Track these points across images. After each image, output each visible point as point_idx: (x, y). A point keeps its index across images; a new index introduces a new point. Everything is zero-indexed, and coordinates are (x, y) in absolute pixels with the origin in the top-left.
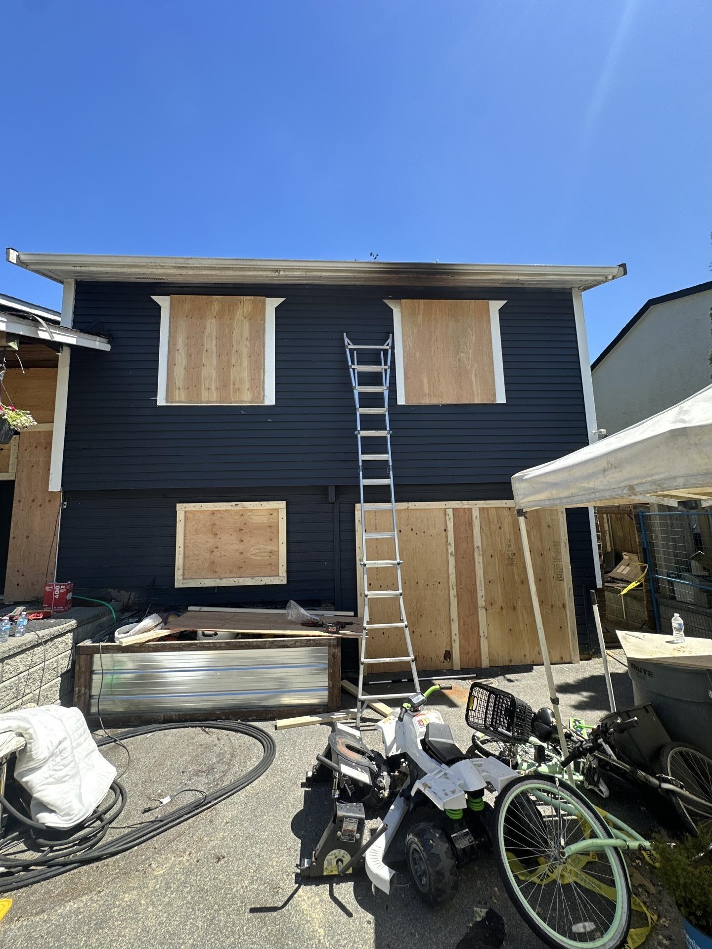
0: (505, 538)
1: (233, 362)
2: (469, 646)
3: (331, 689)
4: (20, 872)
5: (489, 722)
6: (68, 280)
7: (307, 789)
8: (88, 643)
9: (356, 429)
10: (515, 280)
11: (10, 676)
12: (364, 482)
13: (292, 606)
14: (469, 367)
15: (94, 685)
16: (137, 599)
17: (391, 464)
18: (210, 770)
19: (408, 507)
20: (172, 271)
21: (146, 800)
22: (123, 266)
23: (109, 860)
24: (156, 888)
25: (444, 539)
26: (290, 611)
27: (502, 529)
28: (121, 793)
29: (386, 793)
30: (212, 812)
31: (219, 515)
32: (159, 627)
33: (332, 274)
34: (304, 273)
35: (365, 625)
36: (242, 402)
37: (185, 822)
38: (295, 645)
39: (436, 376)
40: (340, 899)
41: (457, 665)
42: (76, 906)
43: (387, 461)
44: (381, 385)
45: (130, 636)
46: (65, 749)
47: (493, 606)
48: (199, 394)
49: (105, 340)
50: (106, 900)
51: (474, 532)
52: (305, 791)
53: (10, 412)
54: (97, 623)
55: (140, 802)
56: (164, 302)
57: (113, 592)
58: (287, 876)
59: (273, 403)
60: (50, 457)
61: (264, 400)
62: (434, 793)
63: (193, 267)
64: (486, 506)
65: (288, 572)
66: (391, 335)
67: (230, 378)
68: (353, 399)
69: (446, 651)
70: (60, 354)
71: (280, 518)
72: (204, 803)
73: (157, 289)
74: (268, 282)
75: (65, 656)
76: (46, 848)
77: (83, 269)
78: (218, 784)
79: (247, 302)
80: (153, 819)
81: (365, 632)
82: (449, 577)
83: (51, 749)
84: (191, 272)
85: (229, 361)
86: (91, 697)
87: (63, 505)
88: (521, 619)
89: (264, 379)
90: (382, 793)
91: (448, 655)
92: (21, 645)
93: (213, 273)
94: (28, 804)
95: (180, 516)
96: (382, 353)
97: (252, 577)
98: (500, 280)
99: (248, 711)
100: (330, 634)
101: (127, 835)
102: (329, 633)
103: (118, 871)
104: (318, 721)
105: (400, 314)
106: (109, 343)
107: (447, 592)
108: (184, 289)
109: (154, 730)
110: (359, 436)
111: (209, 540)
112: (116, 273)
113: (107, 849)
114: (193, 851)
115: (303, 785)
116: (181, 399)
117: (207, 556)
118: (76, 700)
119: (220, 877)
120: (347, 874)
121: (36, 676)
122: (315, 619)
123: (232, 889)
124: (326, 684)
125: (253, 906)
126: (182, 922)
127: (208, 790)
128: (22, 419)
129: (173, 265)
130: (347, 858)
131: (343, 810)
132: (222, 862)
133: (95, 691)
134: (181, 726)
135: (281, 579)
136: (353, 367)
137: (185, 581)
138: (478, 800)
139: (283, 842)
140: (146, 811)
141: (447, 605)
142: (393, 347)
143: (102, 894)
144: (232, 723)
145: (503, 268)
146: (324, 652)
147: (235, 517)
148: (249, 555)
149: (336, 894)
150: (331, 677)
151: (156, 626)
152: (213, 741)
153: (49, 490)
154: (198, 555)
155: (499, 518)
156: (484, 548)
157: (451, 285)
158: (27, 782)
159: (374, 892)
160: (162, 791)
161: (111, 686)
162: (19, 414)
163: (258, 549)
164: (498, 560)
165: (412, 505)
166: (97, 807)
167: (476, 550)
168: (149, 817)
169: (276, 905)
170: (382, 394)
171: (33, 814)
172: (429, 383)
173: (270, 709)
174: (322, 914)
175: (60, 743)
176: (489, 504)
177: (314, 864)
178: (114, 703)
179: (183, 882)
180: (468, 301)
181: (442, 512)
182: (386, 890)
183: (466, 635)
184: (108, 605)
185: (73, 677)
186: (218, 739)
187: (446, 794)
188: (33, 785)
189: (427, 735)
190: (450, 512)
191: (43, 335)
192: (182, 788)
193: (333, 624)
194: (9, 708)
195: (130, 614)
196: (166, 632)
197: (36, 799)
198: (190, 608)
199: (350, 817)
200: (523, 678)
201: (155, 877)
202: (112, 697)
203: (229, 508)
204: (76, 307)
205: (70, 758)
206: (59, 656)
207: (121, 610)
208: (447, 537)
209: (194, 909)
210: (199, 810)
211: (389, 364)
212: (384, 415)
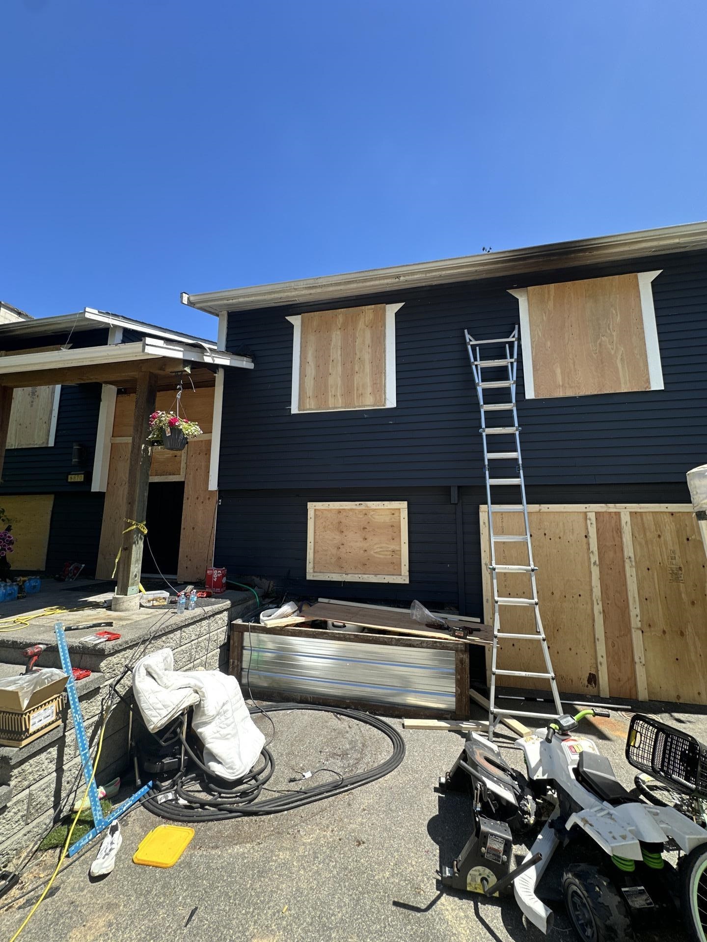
0: (667, 549)
1: (357, 369)
2: (620, 671)
3: (459, 696)
4: (198, 808)
5: (658, 766)
6: (222, 313)
7: (441, 795)
8: (239, 622)
9: (480, 427)
10: (674, 244)
11: (186, 642)
12: (490, 482)
13: (416, 605)
14: (613, 352)
15: (244, 659)
16: (275, 588)
17: (520, 462)
18: (344, 755)
19: (540, 510)
20: (303, 292)
21: (291, 771)
22: (265, 294)
23: (264, 817)
24: (305, 854)
25: (585, 547)
26: (415, 612)
27: (662, 538)
28: (270, 759)
29: (532, 820)
30: (350, 795)
31: (344, 514)
32: (295, 614)
33: (452, 271)
34: (423, 275)
35: (496, 633)
36: (364, 406)
37: (326, 800)
38: (420, 645)
39: (572, 365)
40: (487, 921)
41: (605, 692)
42: (241, 850)
43: (517, 460)
44: (507, 379)
45: (272, 619)
46: (227, 711)
47: (652, 629)
48: (326, 401)
49: (250, 360)
50: (265, 853)
51: (624, 540)
52: (439, 797)
53: (184, 423)
54: (245, 605)
55: (286, 771)
56: (295, 320)
57: (257, 580)
58: (428, 879)
59: (395, 405)
60: (209, 462)
61: (385, 403)
62: (598, 832)
63: (322, 285)
64: (639, 510)
65: (410, 571)
66: (517, 326)
67: (354, 384)
68: (477, 396)
69: (590, 674)
70: (216, 375)
71: (402, 519)
72: (340, 786)
73: (291, 310)
74: (388, 289)
75: (223, 631)
76: (216, 793)
77: (234, 301)
78: (352, 770)
79: (368, 311)
80: (298, 790)
81: (495, 640)
82: (591, 590)
83: (218, 708)
84: (319, 290)
85: (352, 369)
86: (242, 669)
87: (219, 502)
88: (692, 648)
89: (385, 383)
90: (527, 818)
91: (593, 679)
92: (194, 617)
93: (339, 288)
94: (202, 753)
95: (311, 514)
96: (507, 346)
97: (376, 575)
98: (652, 247)
99: (376, 705)
100: (457, 639)
101: (278, 798)
102: (456, 637)
103: (272, 829)
104: (446, 727)
105: (527, 304)
106: (252, 362)
107: (589, 608)
108: (313, 307)
109: (292, 707)
110: (484, 434)
111: (337, 537)
112: (259, 301)
113: (263, 806)
114: (335, 829)
115: (436, 790)
116: (312, 408)
117: (334, 551)
118: (231, 670)
119: (362, 860)
120: (494, 897)
121: (202, 644)
122: (440, 622)
123: (374, 877)
124: (454, 690)
125: (396, 900)
126: (330, 893)
127: (344, 774)
128: (192, 429)
129: (305, 286)
130: (493, 880)
131: (487, 826)
132: (362, 847)
133: (245, 665)
134: (316, 708)
135: (403, 578)
136: (476, 363)
137: (315, 574)
138: (655, 856)
139: (420, 843)
140: (292, 780)
141: (591, 622)
142: (519, 339)
143: (261, 846)
144: (361, 714)
145: (658, 233)
146: (452, 656)
147: (359, 516)
148: (372, 553)
149: (482, 915)
150: (459, 683)
151: (294, 612)
152: (345, 728)
153: (209, 489)
154: (326, 551)
155: (657, 524)
156: (637, 560)
157: (588, 262)
158: (201, 733)
159: (525, 926)
160: (303, 765)
161: (258, 662)
162: (190, 425)
163: (381, 548)
164: (657, 575)
165: (544, 507)
166: (252, 767)
167: (627, 561)
168: (294, 787)
169: (419, 906)
170: (509, 389)
171: (205, 761)
172: (562, 373)
173: (396, 706)
174: (468, 931)
175: (224, 705)
176: (643, 508)
177: (457, 875)
178: (260, 678)
179: (328, 856)
180: (611, 277)
181: (581, 516)
182: (543, 928)
183: (616, 658)
184: (253, 591)
185: (229, 650)
186: (349, 727)
187: (614, 838)
188: (206, 737)
189: (580, 764)
190: (592, 516)
191: (208, 360)
192: (320, 766)
193: (460, 628)
194: (185, 668)
195: (270, 600)
196: (301, 620)
197: (207, 749)
198: (320, 600)
199: (496, 836)
200: (698, 720)
201: (304, 844)
202: (257, 672)
203: (354, 507)
204: (228, 335)
205: (231, 720)
206: (219, 631)
207: (262, 596)
208: (588, 544)
209: (340, 885)
210: (338, 791)
211: (515, 356)
212: (511, 411)
